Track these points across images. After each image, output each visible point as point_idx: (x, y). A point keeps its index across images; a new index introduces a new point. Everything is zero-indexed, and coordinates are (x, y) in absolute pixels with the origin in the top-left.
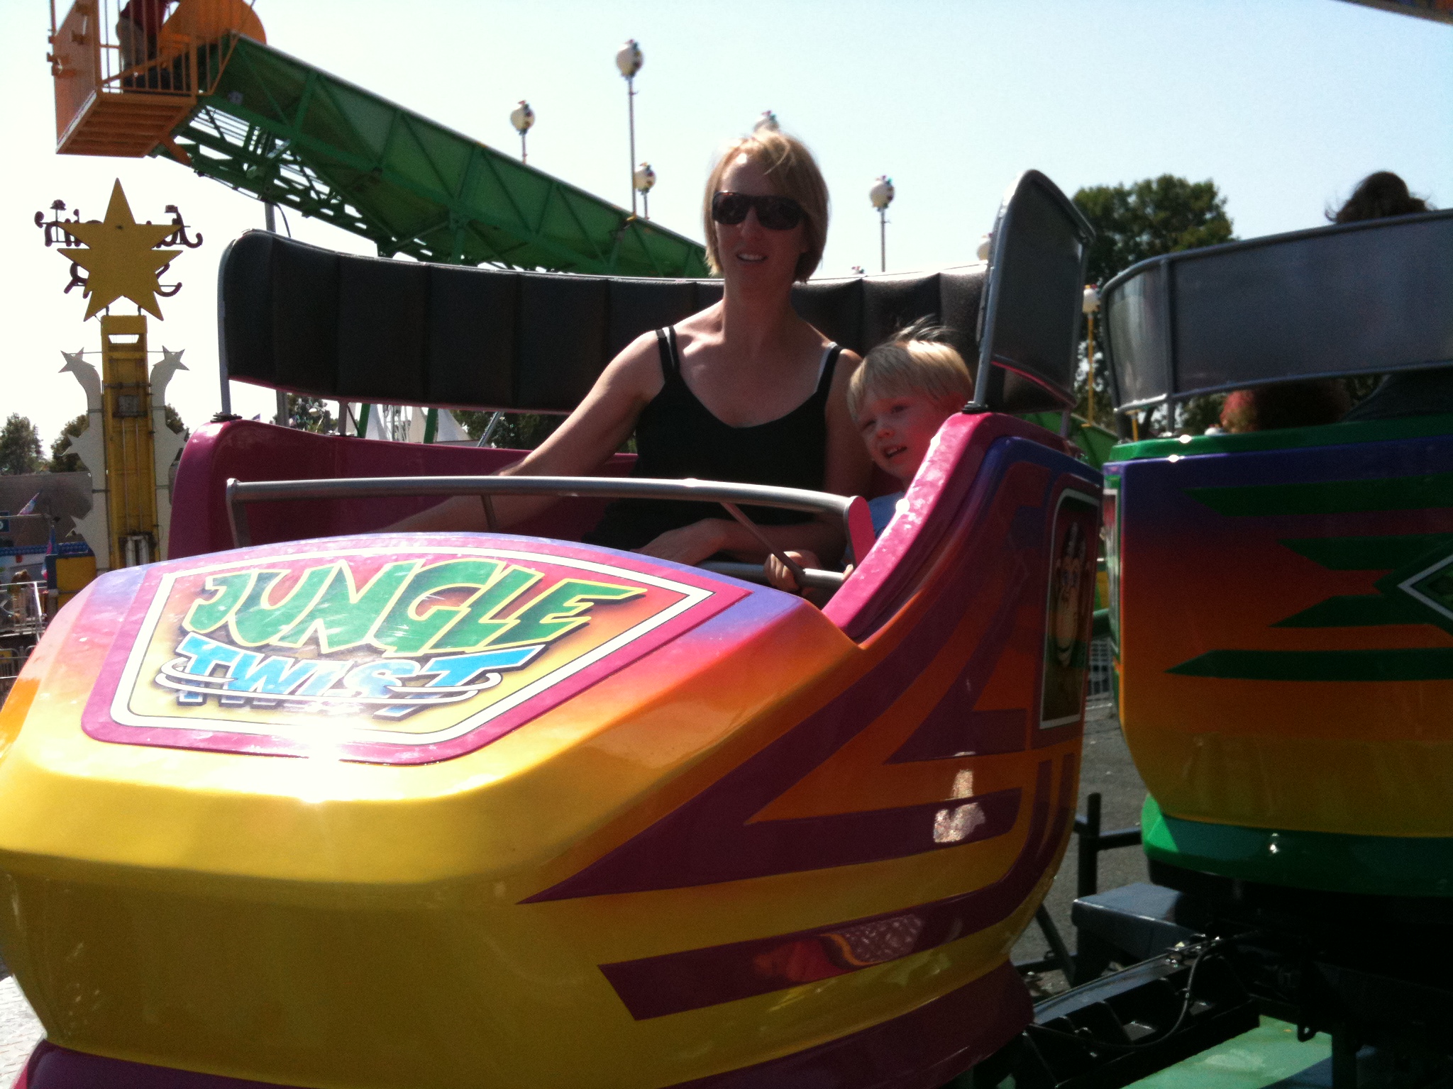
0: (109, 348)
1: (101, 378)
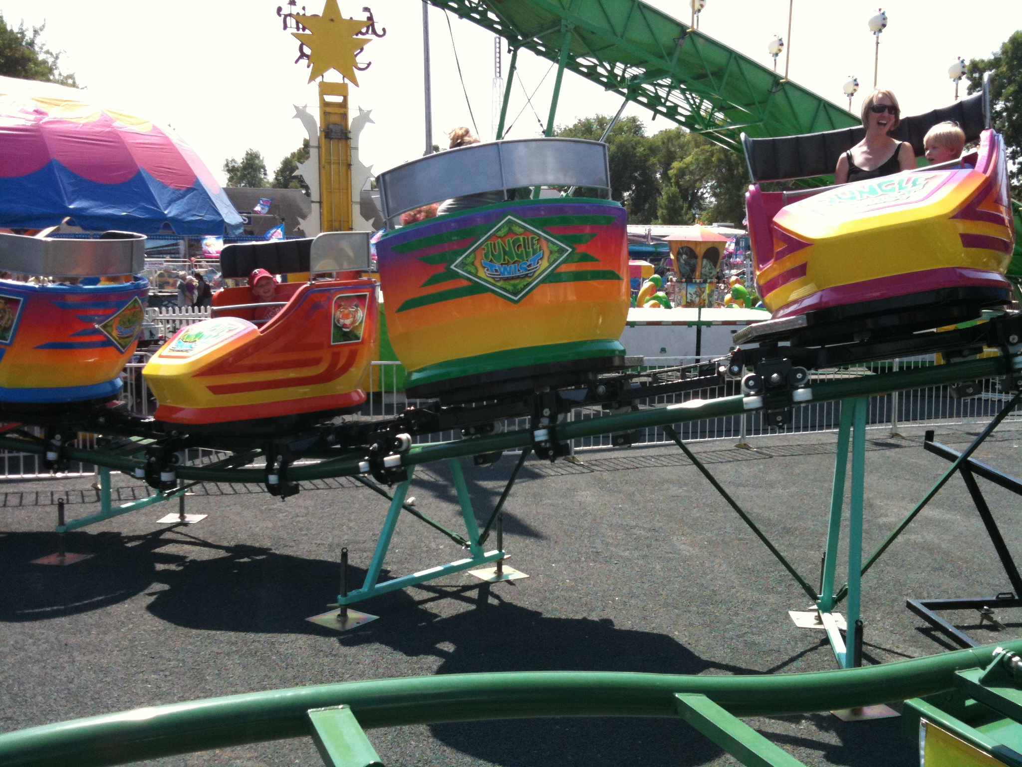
0: (325, 105)
1: (319, 125)
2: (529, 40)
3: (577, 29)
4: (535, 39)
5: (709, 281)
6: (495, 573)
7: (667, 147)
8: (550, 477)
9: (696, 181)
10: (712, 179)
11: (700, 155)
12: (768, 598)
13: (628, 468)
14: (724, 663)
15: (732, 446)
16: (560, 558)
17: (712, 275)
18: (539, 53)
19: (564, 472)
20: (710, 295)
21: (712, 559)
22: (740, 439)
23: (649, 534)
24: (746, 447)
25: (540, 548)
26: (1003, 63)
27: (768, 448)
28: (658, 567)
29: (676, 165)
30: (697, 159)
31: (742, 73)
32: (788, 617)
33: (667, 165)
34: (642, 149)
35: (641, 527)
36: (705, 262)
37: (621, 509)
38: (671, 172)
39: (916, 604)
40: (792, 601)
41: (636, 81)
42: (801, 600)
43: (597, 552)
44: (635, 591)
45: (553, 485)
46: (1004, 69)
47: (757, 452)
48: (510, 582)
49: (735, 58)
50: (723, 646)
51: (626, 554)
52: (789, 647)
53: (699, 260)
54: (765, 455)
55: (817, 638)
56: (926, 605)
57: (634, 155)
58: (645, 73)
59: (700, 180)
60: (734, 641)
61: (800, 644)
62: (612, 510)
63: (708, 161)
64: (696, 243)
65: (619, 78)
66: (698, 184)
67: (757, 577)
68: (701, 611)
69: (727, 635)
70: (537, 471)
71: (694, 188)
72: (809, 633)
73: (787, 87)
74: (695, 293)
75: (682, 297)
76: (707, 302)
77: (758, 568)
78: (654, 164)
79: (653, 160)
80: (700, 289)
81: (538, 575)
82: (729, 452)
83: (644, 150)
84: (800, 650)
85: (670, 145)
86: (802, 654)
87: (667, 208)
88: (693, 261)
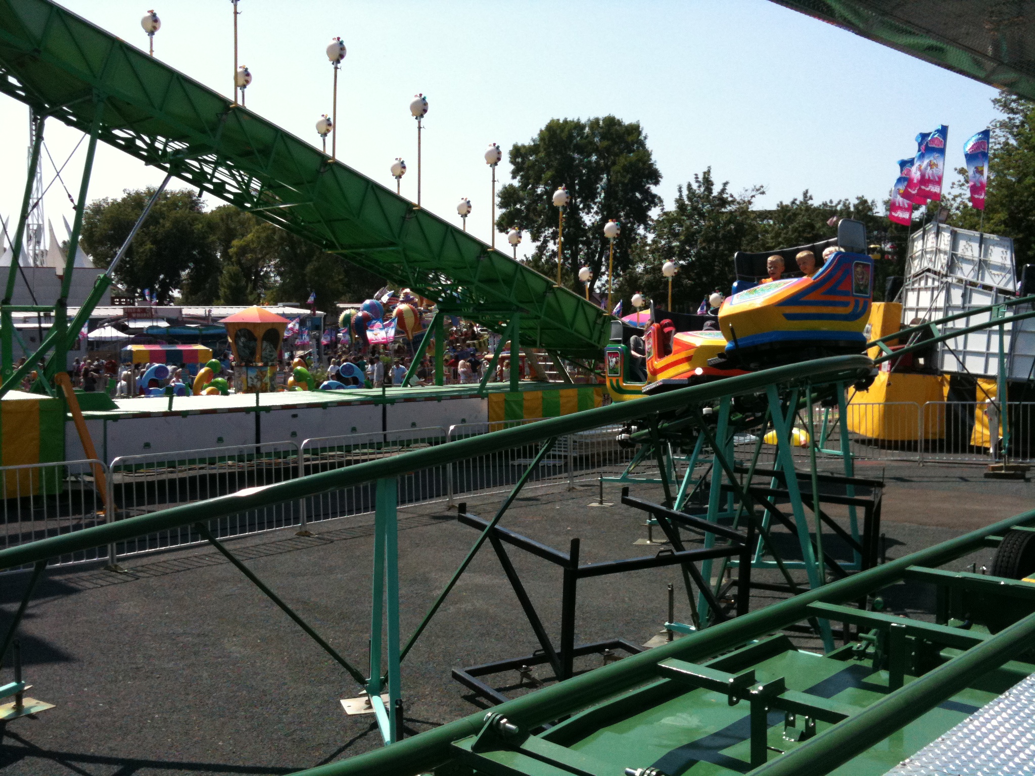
2: (58, 108)
3: (110, 99)
4: (65, 108)
5: (270, 363)
6: (13, 708)
7: (227, 224)
8: (88, 591)
9: (258, 260)
10: (275, 258)
11: (261, 232)
12: (320, 690)
13: (178, 571)
14: (270, 766)
15: (293, 534)
16: (93, 679)
17: (273, 358)
18: (69, 123)
19: (104, 583)
20: (272, 379)
21: (264, 656)
22: (300, 527)
23: (196, 641)
24: (307, 534)
25: (71, 672)
26: (542, 149)
27: (330, 532)
28: (205, 675)
29: (236, 242)
30: (258, 237)
31: (289, 152)
32: (340, 706)
33: (227, 245)
34: (200, 226)
35: (189, 634)
36: (265, 344)
37: (167, 616)
38: (232, 251)
39: (461, 673)
40: (344, 689)
41: (179, 156)
42: (353, 687)
43: (137, 668)
44: (177, 704)
45: (91, 599)
46: (542, 154)
47: (317, 538)
48: (32, 717)
49: (282, 136)
50: (270, 748)
51: (170, 666)
52: (338, 737)
53: (259, 343)
54: (325, 540)
55: (366, 723)
56: (469, 672)
57: (192, 232)
58: (188, 148)
59: (263, 259)
60: (282, 741)
61: (349, 733)
62: (158, 619)
63: (269, 239)
64: (255, 325)
65: (160, 152)
66: (261, 263)
67: (310, 669)
68: (249, 714)
69: (275, 736)
70: (72, 585)
71: (257, 266)
72: (359, 719)
73: (335, 168)
74: (256, 377)
75: (242, 382)
76: (269, 386)
77: (312, 659)
78: (213, 242)
79: (212, 238)
80: (262, 373)
81: (66, 703)
82: (290, 542)
83: (203, 227)
84: (348, 740)
85: (230, 222)
86: (351, 743)
87: (229, 287)
88: (252, 344)
